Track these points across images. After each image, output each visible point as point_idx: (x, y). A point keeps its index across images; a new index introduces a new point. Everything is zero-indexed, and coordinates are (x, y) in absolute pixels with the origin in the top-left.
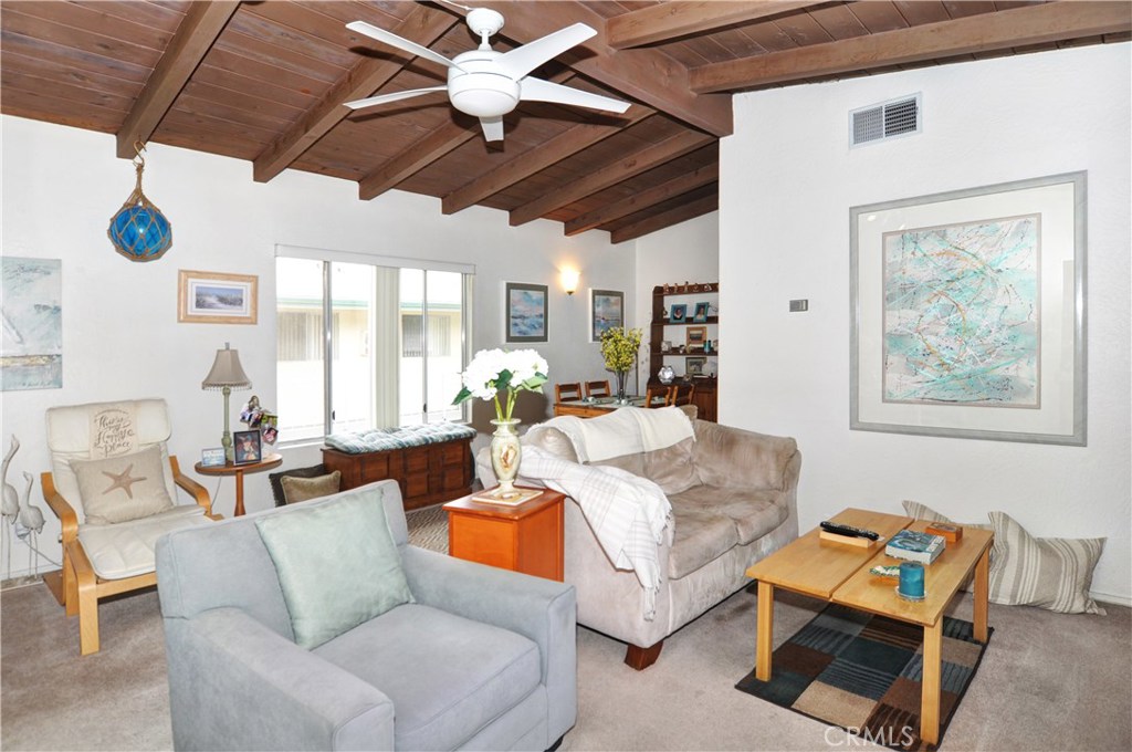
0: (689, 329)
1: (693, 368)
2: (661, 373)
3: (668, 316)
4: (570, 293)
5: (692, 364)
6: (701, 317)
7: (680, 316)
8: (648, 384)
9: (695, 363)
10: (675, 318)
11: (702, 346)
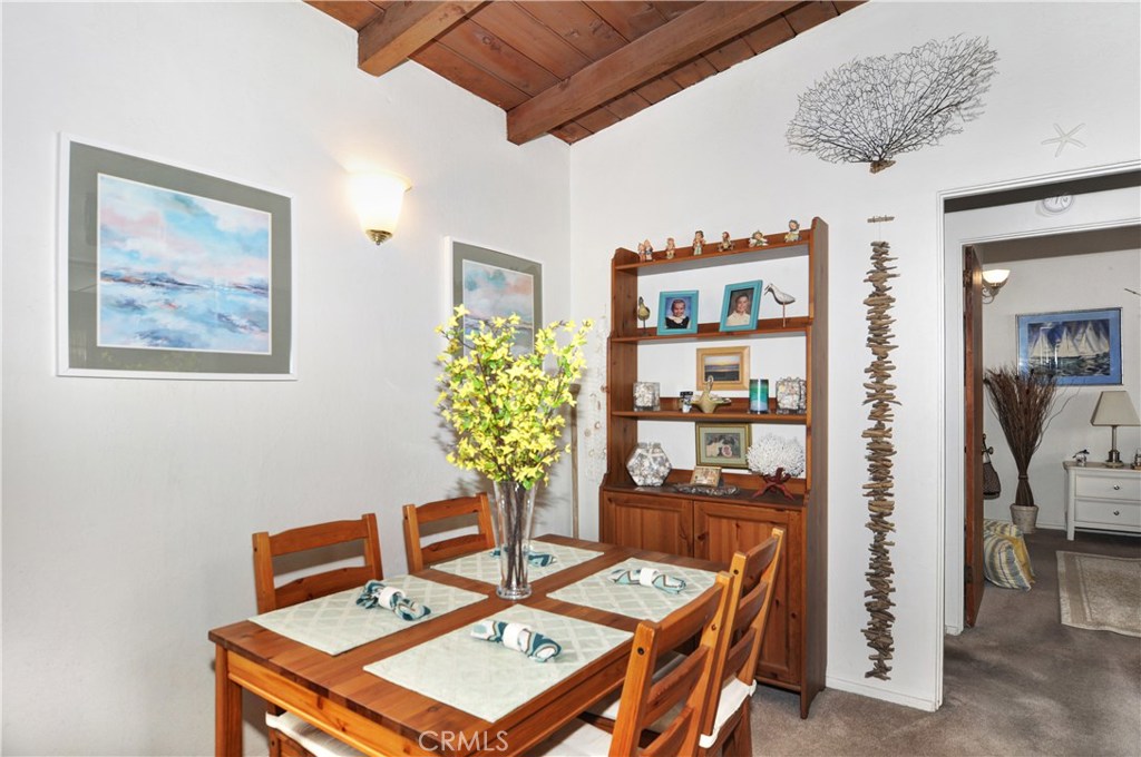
0: (702, 354)
1: (714, 448)
2: (632, 462)
3: (652, 322)
4: (381, 236)
5: (712, 439)
6: (739, 320)
7: (680, 320)
8: (603, 489)
9: (721, 437)
10: (671, 324)
11: (745, 394)
